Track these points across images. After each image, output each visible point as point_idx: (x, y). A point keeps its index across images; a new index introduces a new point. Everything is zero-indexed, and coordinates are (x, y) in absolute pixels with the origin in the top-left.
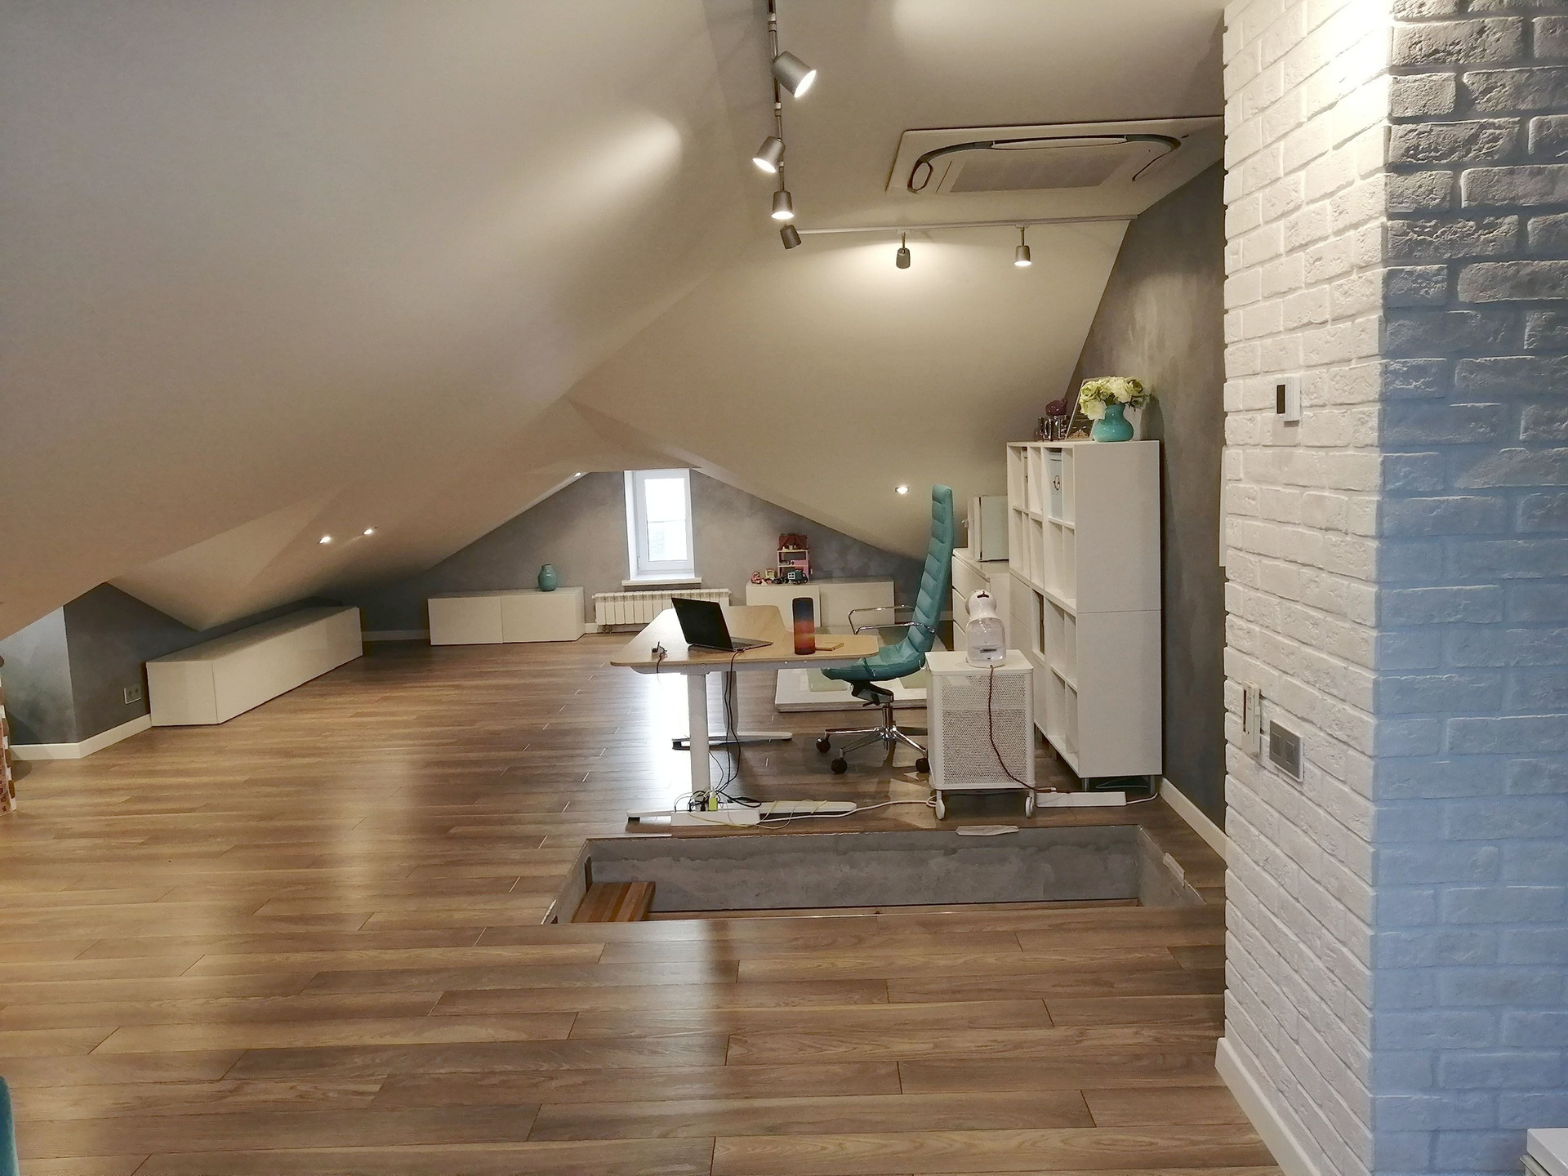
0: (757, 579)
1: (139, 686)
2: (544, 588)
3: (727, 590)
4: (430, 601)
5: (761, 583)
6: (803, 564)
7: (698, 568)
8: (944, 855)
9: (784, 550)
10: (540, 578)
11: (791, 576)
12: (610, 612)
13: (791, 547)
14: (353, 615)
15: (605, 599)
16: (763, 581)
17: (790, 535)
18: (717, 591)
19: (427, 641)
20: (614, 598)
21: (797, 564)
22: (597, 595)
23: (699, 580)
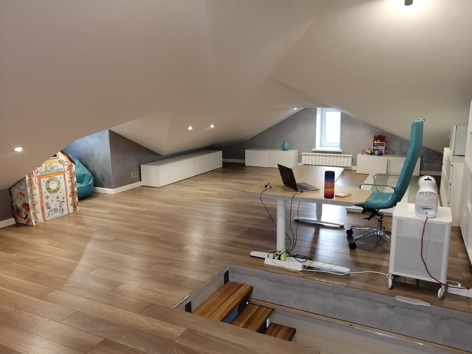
0: (364, 152)
1: (138, 172)
2: (284, 150)
3: (351, 155)
4: (246, 151)
5: (364, 154)
6: (383, 148)
7: (341, 146)
8: (387, 307)
9: (375, 142)
10: (283, 146)
11: (376, 152)
12: (306, 160)
13: (378, 141)
14: (220, 153)
15: (305, 155)
16: (365, 153)
17: (379, 136)
18: (347, 155)
19: (244, 164)
20: (309, 155)
21: (380, 148)
22: (303, 153)
23: (341, 151)
